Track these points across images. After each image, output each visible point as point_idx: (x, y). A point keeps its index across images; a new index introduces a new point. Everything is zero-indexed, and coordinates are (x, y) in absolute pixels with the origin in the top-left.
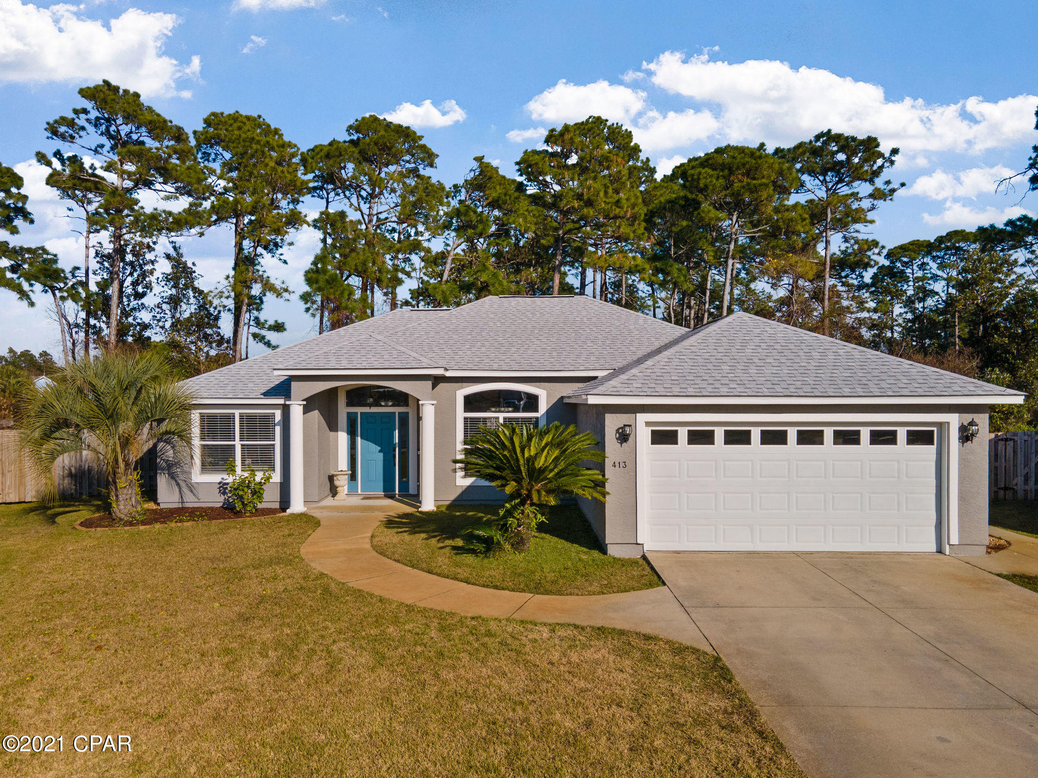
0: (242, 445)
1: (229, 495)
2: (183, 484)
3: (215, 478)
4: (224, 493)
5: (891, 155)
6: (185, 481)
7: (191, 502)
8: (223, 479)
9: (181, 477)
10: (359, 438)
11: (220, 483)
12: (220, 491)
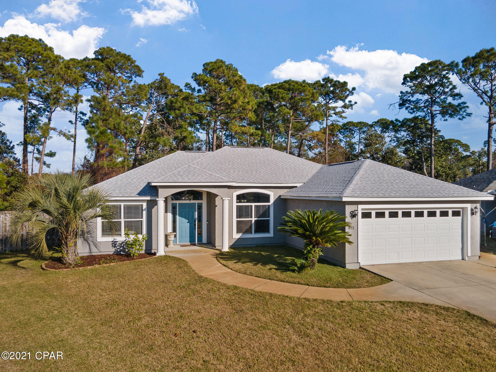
0: (125, 221)
1: (118, 247)
2: (91, 243)
3: (110, 239)
4: (115, 247)
5: (352, 90)
6: (93, 242)
7: (95, 252)
8: (114, 239)
9: (90, 239)
10: (178, 216)
11: (112, 242)
12: (113, 246)
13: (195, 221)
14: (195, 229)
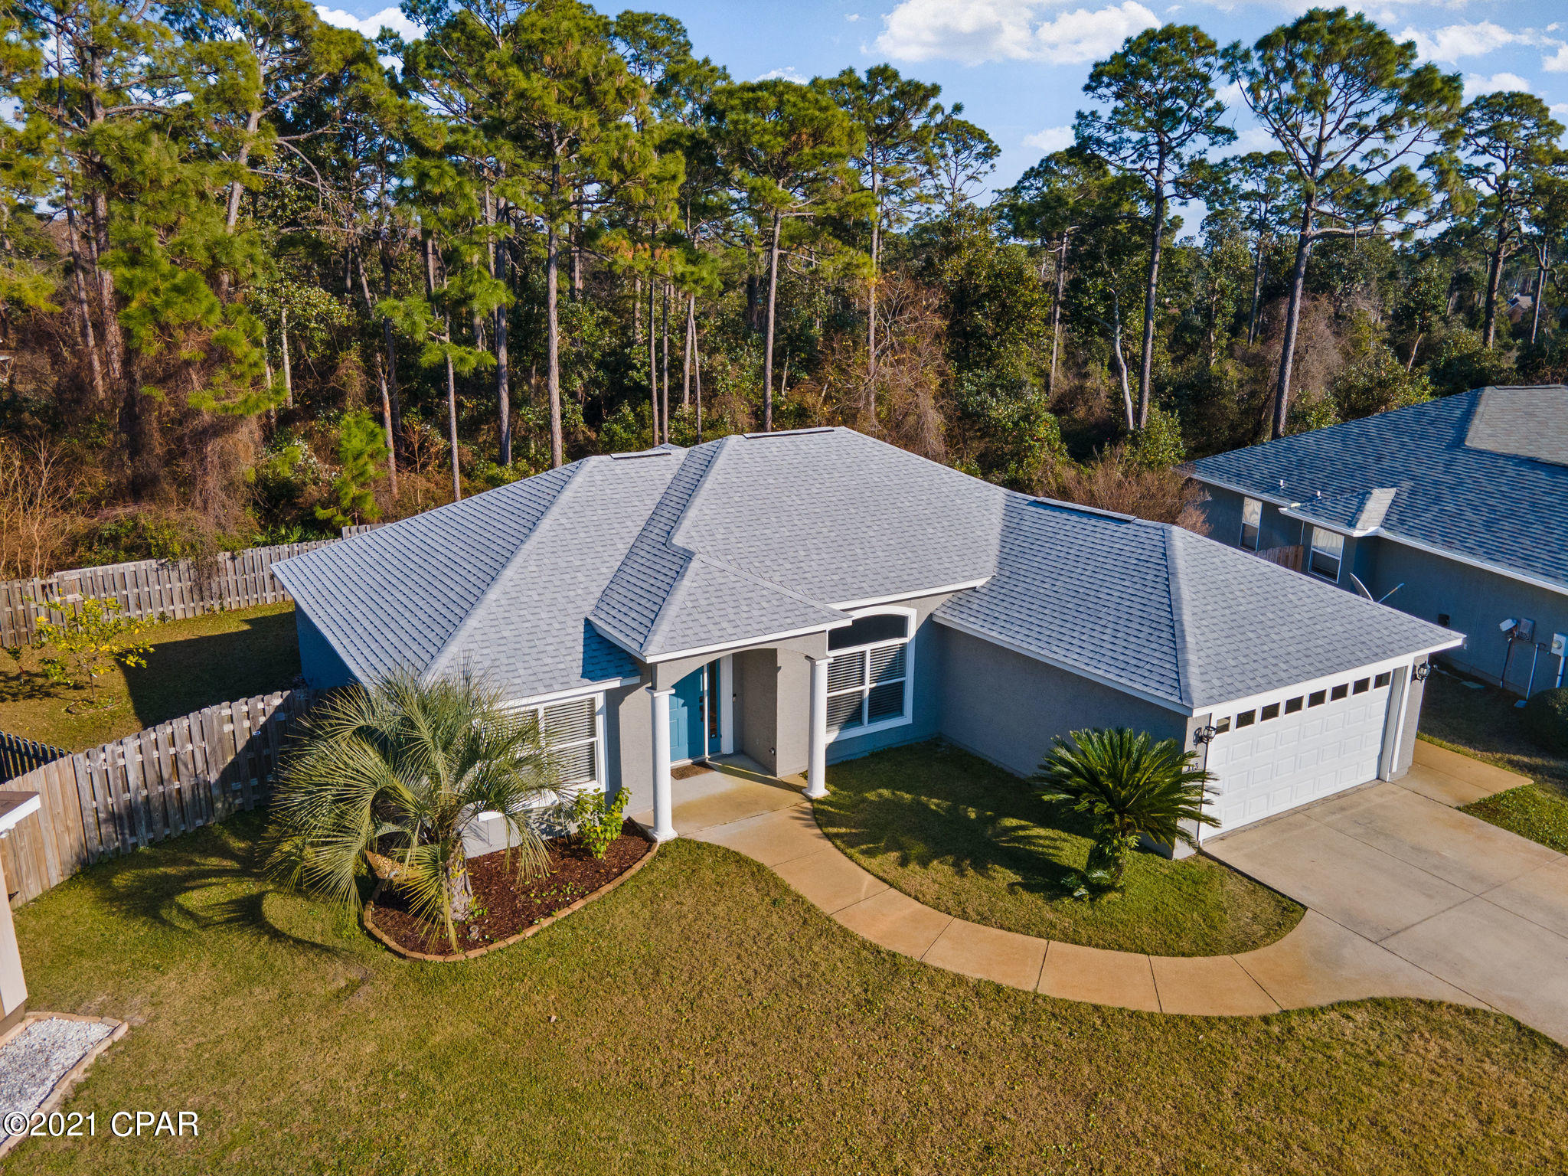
1: (534, 826)
7: (477, 849)
13: (702, 700)
14: (702, 719)
